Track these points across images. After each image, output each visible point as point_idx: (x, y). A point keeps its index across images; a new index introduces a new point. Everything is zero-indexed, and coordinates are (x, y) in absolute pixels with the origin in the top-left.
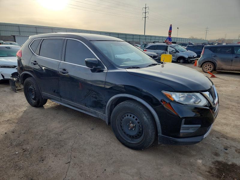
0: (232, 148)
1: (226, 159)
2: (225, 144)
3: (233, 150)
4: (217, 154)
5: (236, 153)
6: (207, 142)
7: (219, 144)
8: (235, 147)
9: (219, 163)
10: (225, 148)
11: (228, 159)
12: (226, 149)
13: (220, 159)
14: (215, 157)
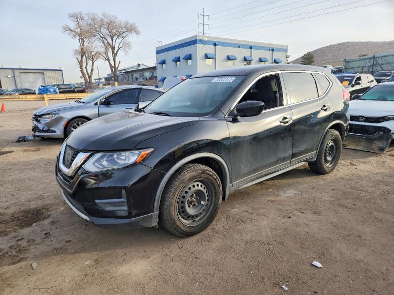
0: (40, 241)
1: (41, 225)
2: (52, 239)
3: (38, 240)
4: (53, 223)
5: (33, 238)
6: (74, 226)
7: (60, 234)
8: (38, 244)
9: (45, 218)
10: (48, 234)
11: (38, 227)
12: (46, 234)
13: (46, 222)
14: (53, 220)
